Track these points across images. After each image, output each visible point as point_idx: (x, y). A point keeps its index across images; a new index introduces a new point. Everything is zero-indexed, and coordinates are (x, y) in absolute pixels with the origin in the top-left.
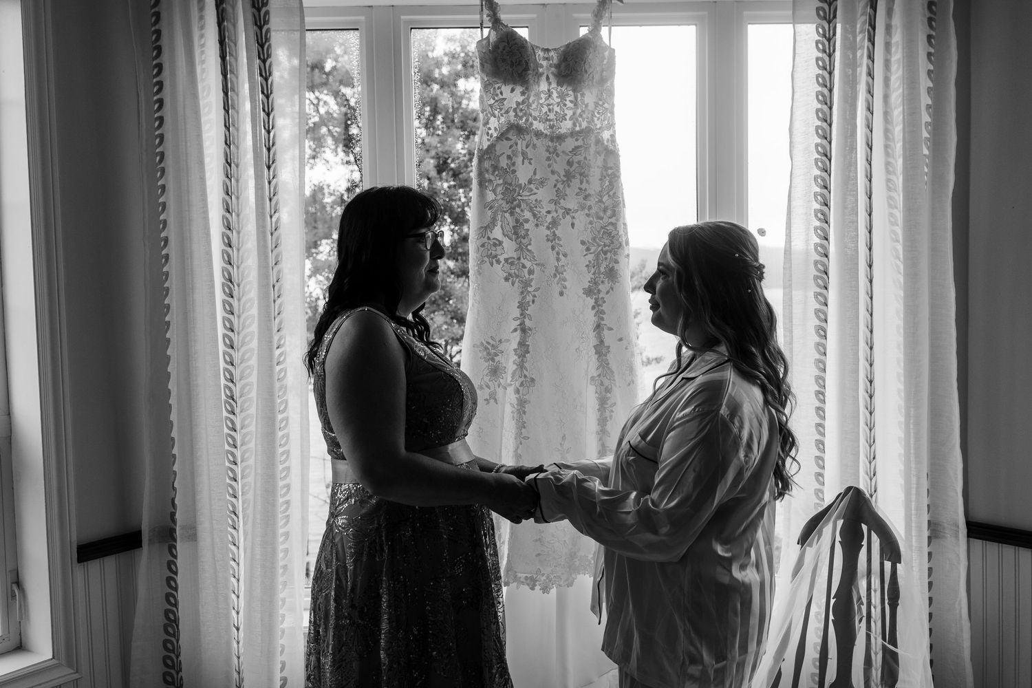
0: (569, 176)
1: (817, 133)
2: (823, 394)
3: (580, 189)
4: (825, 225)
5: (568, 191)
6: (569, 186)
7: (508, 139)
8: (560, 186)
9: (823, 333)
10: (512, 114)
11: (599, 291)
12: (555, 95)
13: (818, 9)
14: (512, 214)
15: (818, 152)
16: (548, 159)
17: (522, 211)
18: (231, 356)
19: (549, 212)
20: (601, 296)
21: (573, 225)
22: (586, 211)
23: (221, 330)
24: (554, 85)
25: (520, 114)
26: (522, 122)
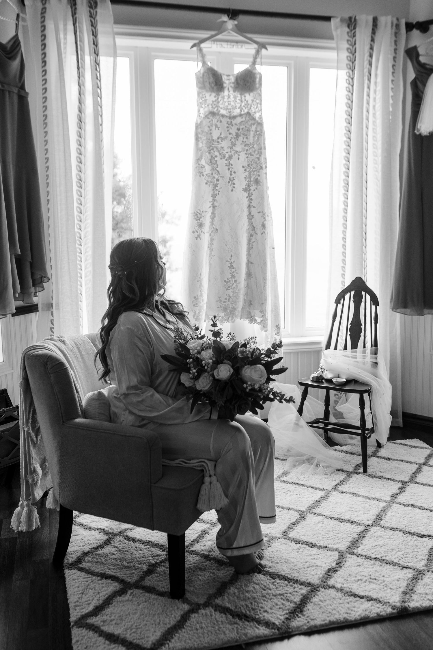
0: (237, 135)
1: (346, 121)
2: (345, 239)
3: (243, 141)
4: (348, 163)
5: (237, 142)
6: (237, 140)
7: (208, 118)
8: (233, 140)
9: (346, 211)
10: (210, 106)
11: (250, 190)
12: (232, 97)
13: (347, 65)
14: (209, 153)
15: (346, 130)
16: (228, 127)
17: (214, 152)
18: (80, 217)
19: (227, 152)
20: (251, 192)
21: (239, 159)
22: (245, 152)
23: (76, 205)
24: (231, 92)
25: (214, 106)
26: (215, 110)
